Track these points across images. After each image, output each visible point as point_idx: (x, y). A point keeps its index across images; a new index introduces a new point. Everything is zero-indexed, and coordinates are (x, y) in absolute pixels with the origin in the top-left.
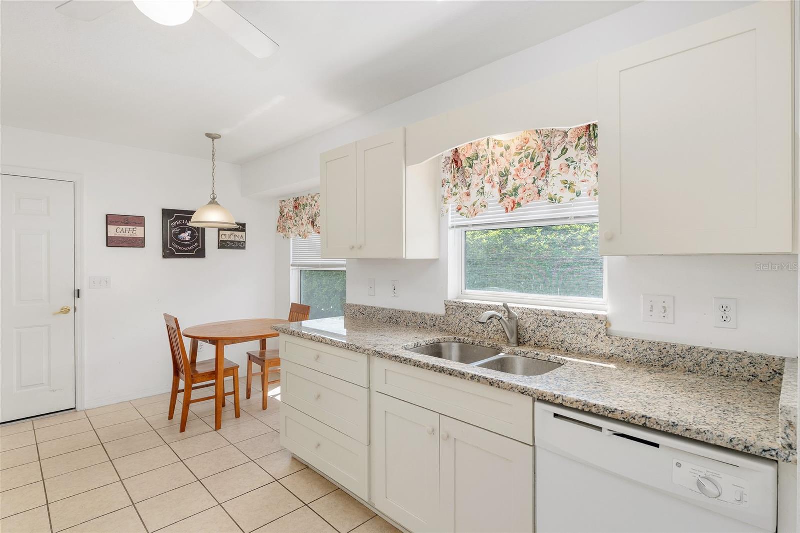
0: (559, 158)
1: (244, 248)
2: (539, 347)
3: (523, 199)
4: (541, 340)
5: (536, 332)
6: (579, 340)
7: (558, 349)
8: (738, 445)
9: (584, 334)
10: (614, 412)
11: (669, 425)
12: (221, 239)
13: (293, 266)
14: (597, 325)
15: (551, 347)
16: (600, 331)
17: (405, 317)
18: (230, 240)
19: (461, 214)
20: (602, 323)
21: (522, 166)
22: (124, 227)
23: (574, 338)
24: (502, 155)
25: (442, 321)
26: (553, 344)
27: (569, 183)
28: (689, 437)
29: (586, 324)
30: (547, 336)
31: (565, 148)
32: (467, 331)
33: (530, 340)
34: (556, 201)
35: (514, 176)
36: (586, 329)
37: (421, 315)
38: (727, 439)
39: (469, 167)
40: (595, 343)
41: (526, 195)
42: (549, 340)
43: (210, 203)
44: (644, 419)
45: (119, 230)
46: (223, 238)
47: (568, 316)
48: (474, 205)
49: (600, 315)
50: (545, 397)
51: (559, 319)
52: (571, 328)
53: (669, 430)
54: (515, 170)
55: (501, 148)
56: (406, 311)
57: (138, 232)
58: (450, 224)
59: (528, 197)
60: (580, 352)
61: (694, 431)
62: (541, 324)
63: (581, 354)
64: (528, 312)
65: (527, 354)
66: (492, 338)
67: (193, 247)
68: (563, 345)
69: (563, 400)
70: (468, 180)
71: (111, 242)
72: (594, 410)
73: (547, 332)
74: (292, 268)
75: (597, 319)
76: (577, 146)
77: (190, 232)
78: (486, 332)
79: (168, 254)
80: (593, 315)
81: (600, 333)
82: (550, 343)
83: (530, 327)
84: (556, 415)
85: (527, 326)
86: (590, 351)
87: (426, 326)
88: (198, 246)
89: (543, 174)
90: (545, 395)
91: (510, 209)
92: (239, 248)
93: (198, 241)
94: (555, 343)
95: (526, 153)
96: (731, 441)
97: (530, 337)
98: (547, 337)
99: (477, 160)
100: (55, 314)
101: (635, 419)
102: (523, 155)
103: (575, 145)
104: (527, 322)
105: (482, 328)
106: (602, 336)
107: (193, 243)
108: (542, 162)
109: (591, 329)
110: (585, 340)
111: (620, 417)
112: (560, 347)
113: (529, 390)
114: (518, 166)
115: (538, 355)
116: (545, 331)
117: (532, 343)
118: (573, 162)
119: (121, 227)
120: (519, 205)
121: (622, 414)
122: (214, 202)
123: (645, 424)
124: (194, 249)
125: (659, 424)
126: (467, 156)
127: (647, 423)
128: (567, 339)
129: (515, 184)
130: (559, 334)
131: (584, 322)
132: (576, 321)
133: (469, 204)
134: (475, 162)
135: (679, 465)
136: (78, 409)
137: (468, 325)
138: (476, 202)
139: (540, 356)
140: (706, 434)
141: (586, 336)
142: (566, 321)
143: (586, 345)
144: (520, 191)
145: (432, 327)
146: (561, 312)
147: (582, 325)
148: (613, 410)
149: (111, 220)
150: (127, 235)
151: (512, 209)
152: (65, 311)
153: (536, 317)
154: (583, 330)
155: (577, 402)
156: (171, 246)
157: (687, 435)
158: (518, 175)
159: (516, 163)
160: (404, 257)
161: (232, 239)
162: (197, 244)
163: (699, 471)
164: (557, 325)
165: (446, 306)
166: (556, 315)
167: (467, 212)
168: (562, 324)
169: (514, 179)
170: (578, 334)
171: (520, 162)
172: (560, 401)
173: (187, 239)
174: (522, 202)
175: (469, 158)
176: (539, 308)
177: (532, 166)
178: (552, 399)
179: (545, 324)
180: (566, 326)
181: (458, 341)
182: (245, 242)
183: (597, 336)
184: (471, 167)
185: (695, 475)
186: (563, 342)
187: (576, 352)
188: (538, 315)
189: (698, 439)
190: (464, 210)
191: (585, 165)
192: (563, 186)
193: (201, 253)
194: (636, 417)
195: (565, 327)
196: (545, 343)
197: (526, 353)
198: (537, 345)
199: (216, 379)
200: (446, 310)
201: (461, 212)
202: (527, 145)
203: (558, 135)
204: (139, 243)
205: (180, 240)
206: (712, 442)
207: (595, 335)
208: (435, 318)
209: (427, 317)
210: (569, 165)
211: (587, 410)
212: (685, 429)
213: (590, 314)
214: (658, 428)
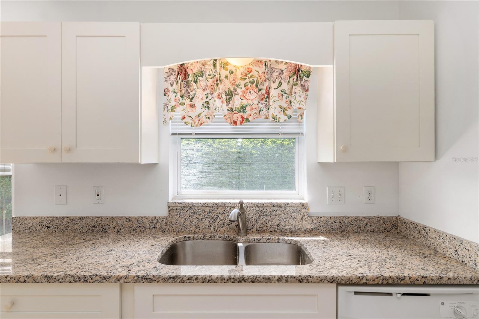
0: (277, 88)
2: (260, 232)
3: (251, 115)
4: (262, 226)
5: (257, 221)
6: (290, 222)
7: (275, 231)
8: (474, 280)
9: (294, 218)
10: (404, 279)
11: (439, 279)
14: (302, 210)
15: (269, 231)
16: (304, 214)
17: (114, 224)
19: (185, 123)
20: (306, 209)
21: (247, 89)
23: (287, 221)
25: (164, 222)
26: (271, 228)
27: (283, 108)
28: (450, 283)
29: (295, 210)
30: (267, 222)
31: (280, 82)
32: (193, 228)
33: (253, 227)
34: (277, 120)
35: (240, 96)
36: (295, 213)
37: (138, 219)
38: (469, 278)
40: (301, 223)
41: (253, 113)
42: (268, 226)
44: (424, 278)
47: (283, 206)
48: (198, 116)
49: (305, 203)
50: (351, 281)
51: (275, 209)
52: (284, 214)
53: (439, 282)
54: (241, 91)
55: (226, 71)
56: (116, 217)
59: (255, 115)
60: (291, 231)
61: (452, 279)
62: (262, 214)
63: (291, 232)
64: (252, 205)
66: (218, 230)
68: (278, 228)
69: (367, 280)
70: (192, 93)
72: (390, 281)
73: (266, 220)
75: (303, 206)
76: (288, 82)
78: (213, 226)
80: (301, 203)
81: (304, 215)
82: (268, 228)
83: (252, 217)
84: (356, 293)
85: (250, 217)
86: (298, 229)
87: (144, 229)
89: (263, 98)
91: (239, 123)
94: (273, 227)
95: (251, 79)
96: (471, 279)
97: (252, 225)
98: (266, 223)
99: (202, 77)
101: (418, 280)
102: (247, 81)
103: (287, 81)
104: (250, 214)
105: (208, 224)
106: (306, 217)
108: (264, 89)
109: (298, 213)
110: (294, 222)
111: (409, 282)
112: (276, 229)
113: (337, 278)
114: (244, 88)
115: (269, 239)
116: (264, 219)
117: (255, 229)
118: (285, 93)
120: (248, 120)
121: (410, 279)
123: (425, 282)
125: (433, 280)
126: (194, 71)
127: (426, 281)
128: (281, 223)
129: (242, 102)
130: (276, 220)
131: (294, 209)
132: (288, 209)
133: (193, 115)
134: (200, 78)
135: (443, 304)
137: (194, 223)
138: (201, 113)
139: (271, 239)
140: (458, 278)
141: (295, 219)
142: (281, 209)
143: (295, 225)
144: (248, 109)
145: (151, 229)
146: (278, 203)
147: (292, 211)
151: (241, 123)
153: (258, 209)
154: (293, 215)
155: (377, 278)
157: (449, 282)
158: (244, 96)
159: (242, 86)
160: (140, 162)
163: (454, 304)
164: (274, 213)
165: (169, 207)
166: (274, 206)
167: (191, 121)
168: (278, 212)
169: (241, 98)
170: (289, 218)
171: (245, 86)
172: (364, 281)
174: (250, 118)
175: (195, 74)
176: (260, 201)
177: (256, 90)
178: (357, 281)
179: (265, 213)
180: (280, 213)
183: (302, 218)
184: (195, 82)
185: (452, 307)
186: (278, 225)
187: (288, 231)
188: (259, 207)
189: (455, 283)
190: (187, 119)
191: (300, 96)
192: (280, 109)
195: (280, 214)
196: (264, 228)
197: (259, 240)
200: (169, 211)
201: (184, 120)
202: (251, 74)
203: (276, 71)
206: (462, 283)
207: (301, 217)
208: (155, 220)
209: (145, 221)
210: (282, 95)
211: (385, 283)
212: (447, 278)
213: (299, 203)
214: (432, 283)
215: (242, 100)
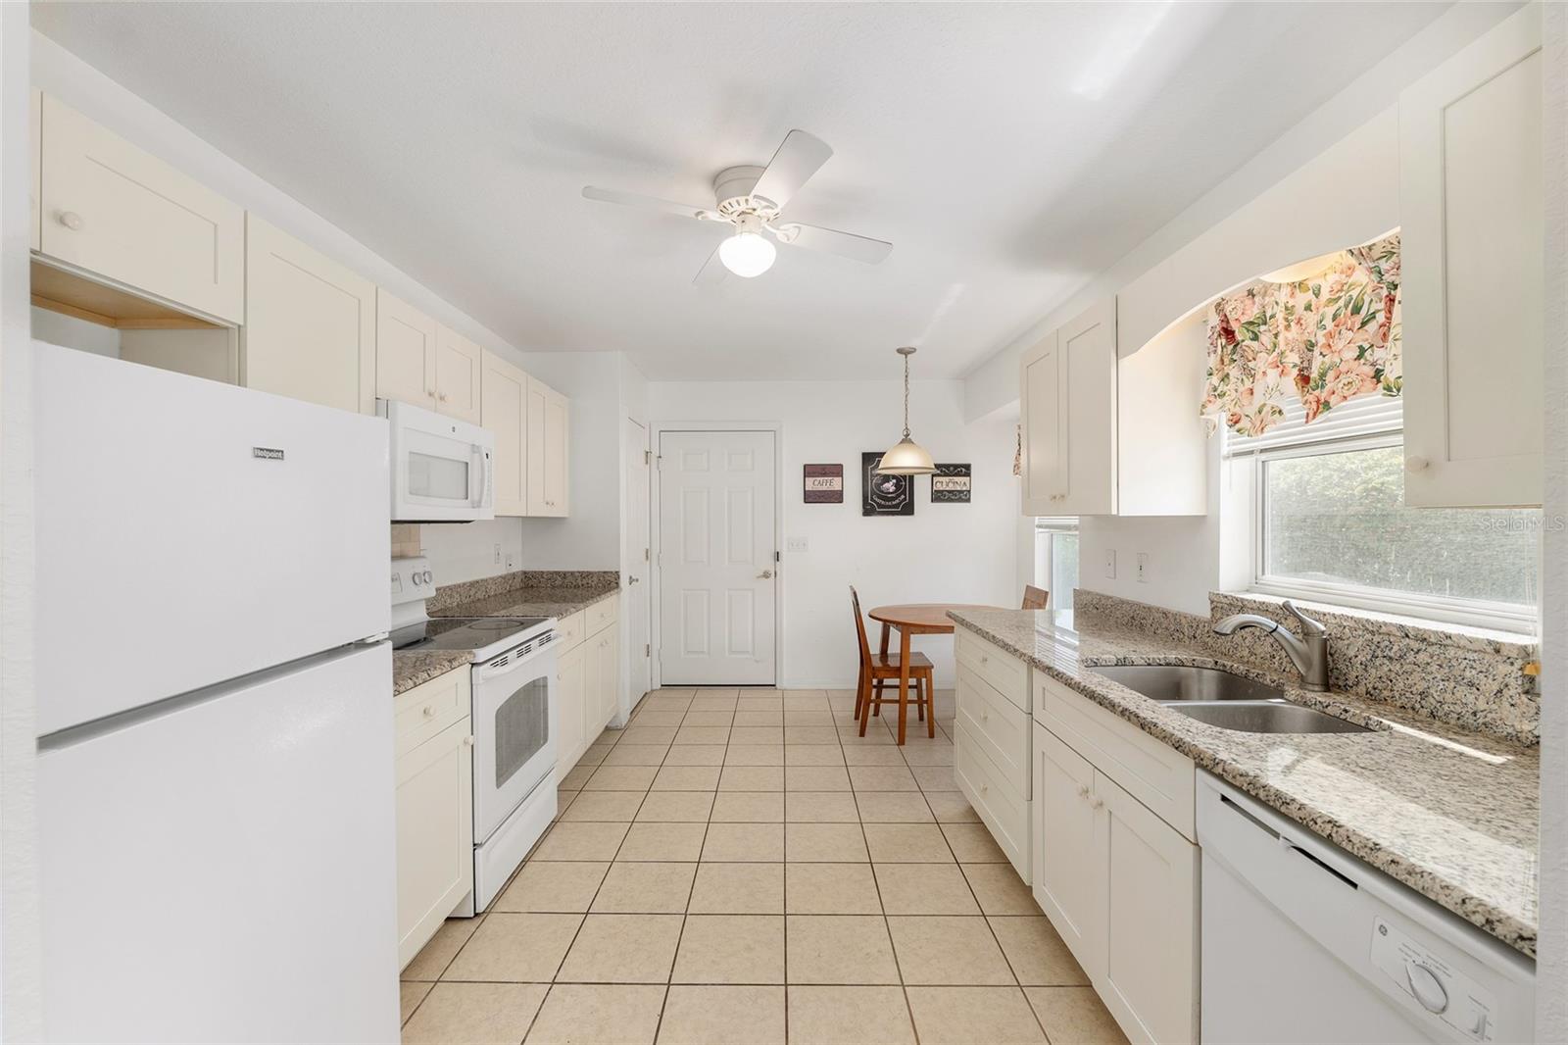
1: (968, 500)
2: (1375, 700)
3: (1333, 393)
4: (1379, 685)
5: (1369, 668)
6: (1458, 695)
7: (1413, 709)
8: (1474, 912)
9: (1471, 684)
10: (1288, 804)
11: (1366, 846)
12: (935, 488)
13: (1040, 526)
14: (1500, 667)
15: (1398, 704)
16: (1507, 680)
17: (1151, 618)
18: (947, 489)
19: (1238, 431)
20: (1512, 664)
21: (1337, 326)
22: (821, 479)
23: (1449, 691)
24: (1308, 308)
25: (1206, 629)
26: (1403, 697)
28: (1394, 876)
29: (1474, 660)
30: (1391, 678)
32: (1246, 653)
33: (1358, 682)
34: (1399, 390)
35: (1322, 347)
36: (1474, 672)
37: (1175, 615)
38: (1457, 897)
39: (1252, 340)
40: (1495, 707)
41: (1341, 385)
42: (1395, 688)
43: (903, 442)
44: (1330, 825)
45: (816, 483)
46: (939, 487)
47: (1433, 640)
48: (1260, 412)
49: (1504, 644)
50: (1202, 759)
51: (1415, 645)
52: (1441, 666)
53: (1364, 854)
54: (1324, 335)
55: (1306, 294)
56: (1154, 607)
57: (835, 484)
58: (1225, 450)
59: (1346, 388)
60: (1461, 722)
61: (1403, 867)
62: (1379, 652)
63: (1463, 727)
64: (1352, 624)
65: (1327, 707)
66: (1287, 669)
67: (897, 501)
68: (1423, 702)
69: (1224, 770)
70: (1251, 365)
71: (810, 497)
72: (1262, 795)
73: (1390, 670)
74: (1036, 529)
75: (1499, 651)
77: (894, 481)
78: (1278, 658)
79: (868, 510)
80: (1490, 642)
81: (1507, 686)
82: (1397, 695)
83: (1356, 656)
84: (1224, 799)
85: (1351, 653)
86: (1484, 724)
87: (1182, 636)
88: (905, 499)
89: (1384, 334)
90: (1202, 756)
91: (1311, 415)
92: (960, 500)
93: (904, 493)
94: (1408, 695)
95: (1347, 296)
96: (1464, 901)
97: (1357, 677)
98: (1391, 681)
99: (1264, 323)
100: (758, 577)
101: (1316, 823)
102: (1341, 303)
104: (1351, 647)
105: (1270, 650)
106: (1512, 692)
107: (899, 496)
108: (1379, 311)
109: (1486, 673)
110: (1471, 698)
111: (1296, 815)
112: (1418, 706)
113: (1184, 743)
114: (1330, 326)
115: (1346, 711)
116: (1386, 669)
117: (1362, 689)
119: (818, 479)
120: (1327, 405)
121: (1299, 809)
122: (906, 440)
123: (1330, 835)
124: (900, 503)
125: (1350, 841)
126: (1244, 320)
127: (1334, 835)
128: (1432, 691)
129: (1323, 363)
130: (1416, 677)
131: (1470, 656)
132: (1451, 652)
133: (1251, 411)
134: (1263, 328)
135: (1383, 930)
136: (778, 686)
137: (1246, 641)
138: (1264, 405)
139: (1351, 713)
140: (1422, 876)
141: (1475, 689)
142: (1429, 649)
143: (1475, 709)
144: (1330, 376)
145: (1190, 638)
146: (1419, 630)
147: (1465, 662)
148: (1288, 801)
149: (810, 471)
150: (824, 488)
151: (1315, 414)
152: (766, 575)
153: (1369, 636)
154: (1468, 674)
155: (1241, 775)
156: (872, 499)
157: (1392, 870)
158: (1329, 345)
159: (1328, 321)
161: (951, 487)
162: (903, 497)
163: (1414, 952)
164: (1411, 657)
165: (1212, 602)
166: (1407, 636)
167: (1249, 425)
168: (1422, 657)
169: (1321, 354)
170: (1457, 682)
171: (1335, 317)
172: (1219, 770)
173: (891, 491)
174: (1333, 400)
175: (1251, 323)
177: (1353, 323)
178: (1211, 764)
179: (1387, 652)
180: (1429, 661)
181: (1221, 668)
182: (969, 491)
183: (1500, 691)
184: (1256, 338)
185: (1406, 957)
186: (1423, 695)
187: (1453, 722)
188: (1372, 633)
189: (1409, 884)
190: (1244, 423)
193: (908, 509)
194: (1319, 821)
195: (1428, 664)
196: (1386, 693)
197: (1325, 705)
198: (1371, 695)
199: (900, 677)
200: (1212, 609)
201: (1238, 426)
202: (1349, 281)
204: (837, 497)
205: (882, 492)
206: (1432, 896)
207: (1495, 688)
208: (1195, 623)
209: (1183, 621)
211: (1253, 793)
212: (1390, 859)
213: (1483, 640)
214: (1349, 848)
215: (1324, 356)
